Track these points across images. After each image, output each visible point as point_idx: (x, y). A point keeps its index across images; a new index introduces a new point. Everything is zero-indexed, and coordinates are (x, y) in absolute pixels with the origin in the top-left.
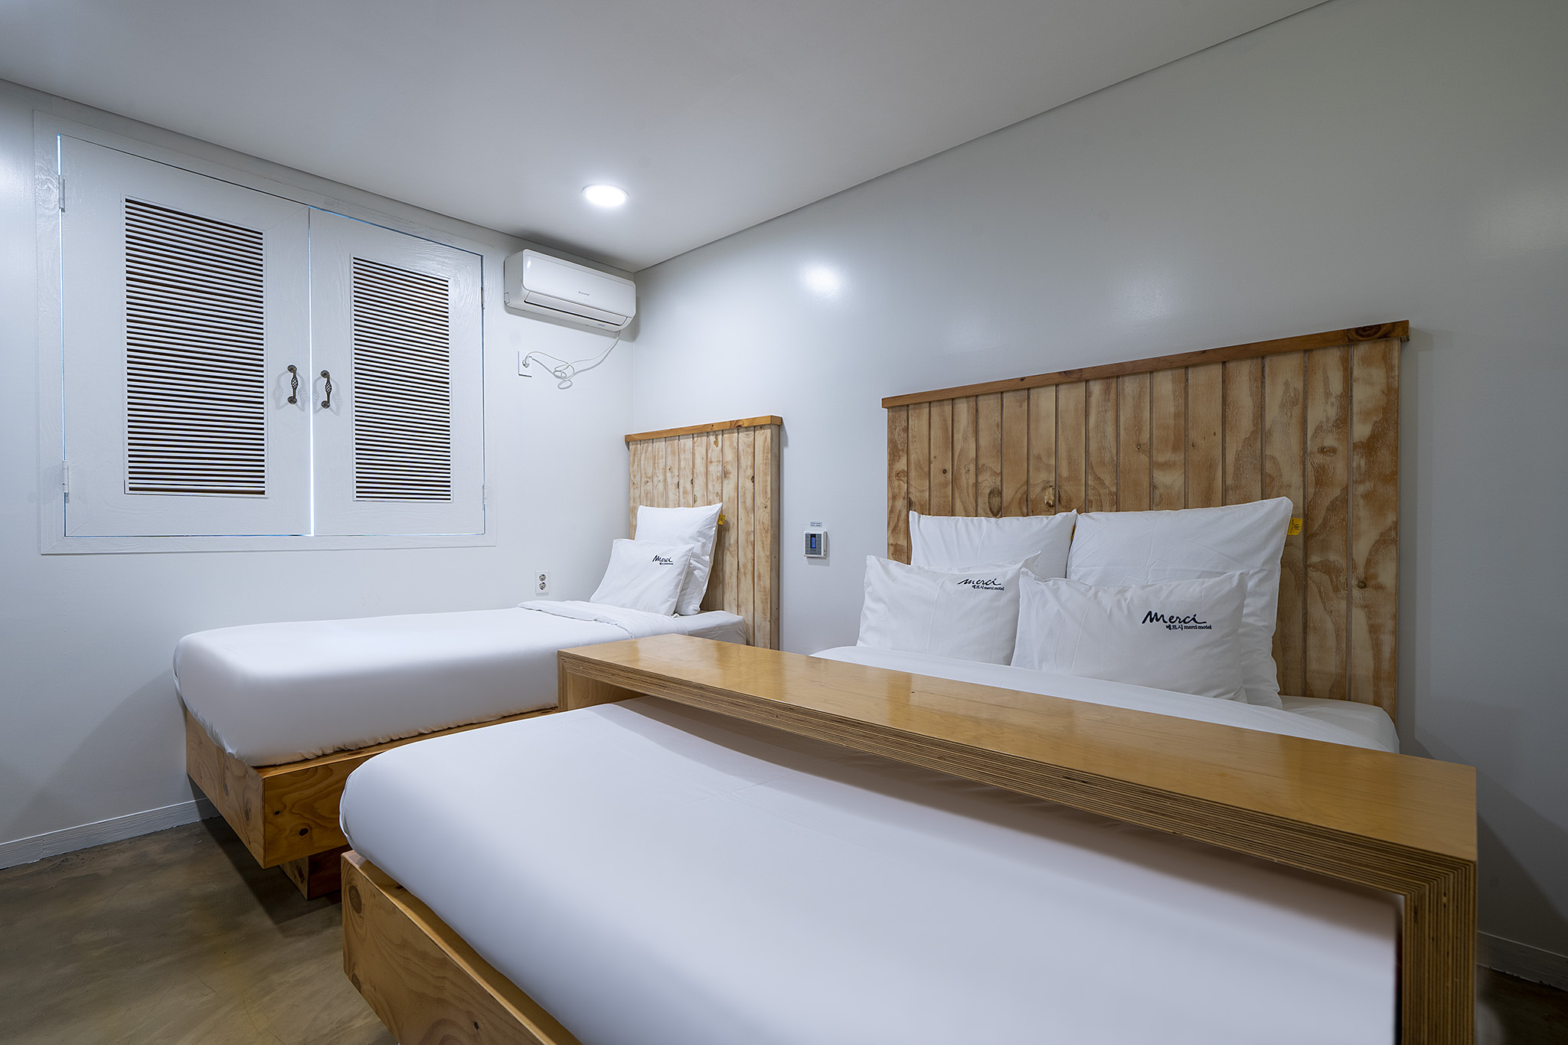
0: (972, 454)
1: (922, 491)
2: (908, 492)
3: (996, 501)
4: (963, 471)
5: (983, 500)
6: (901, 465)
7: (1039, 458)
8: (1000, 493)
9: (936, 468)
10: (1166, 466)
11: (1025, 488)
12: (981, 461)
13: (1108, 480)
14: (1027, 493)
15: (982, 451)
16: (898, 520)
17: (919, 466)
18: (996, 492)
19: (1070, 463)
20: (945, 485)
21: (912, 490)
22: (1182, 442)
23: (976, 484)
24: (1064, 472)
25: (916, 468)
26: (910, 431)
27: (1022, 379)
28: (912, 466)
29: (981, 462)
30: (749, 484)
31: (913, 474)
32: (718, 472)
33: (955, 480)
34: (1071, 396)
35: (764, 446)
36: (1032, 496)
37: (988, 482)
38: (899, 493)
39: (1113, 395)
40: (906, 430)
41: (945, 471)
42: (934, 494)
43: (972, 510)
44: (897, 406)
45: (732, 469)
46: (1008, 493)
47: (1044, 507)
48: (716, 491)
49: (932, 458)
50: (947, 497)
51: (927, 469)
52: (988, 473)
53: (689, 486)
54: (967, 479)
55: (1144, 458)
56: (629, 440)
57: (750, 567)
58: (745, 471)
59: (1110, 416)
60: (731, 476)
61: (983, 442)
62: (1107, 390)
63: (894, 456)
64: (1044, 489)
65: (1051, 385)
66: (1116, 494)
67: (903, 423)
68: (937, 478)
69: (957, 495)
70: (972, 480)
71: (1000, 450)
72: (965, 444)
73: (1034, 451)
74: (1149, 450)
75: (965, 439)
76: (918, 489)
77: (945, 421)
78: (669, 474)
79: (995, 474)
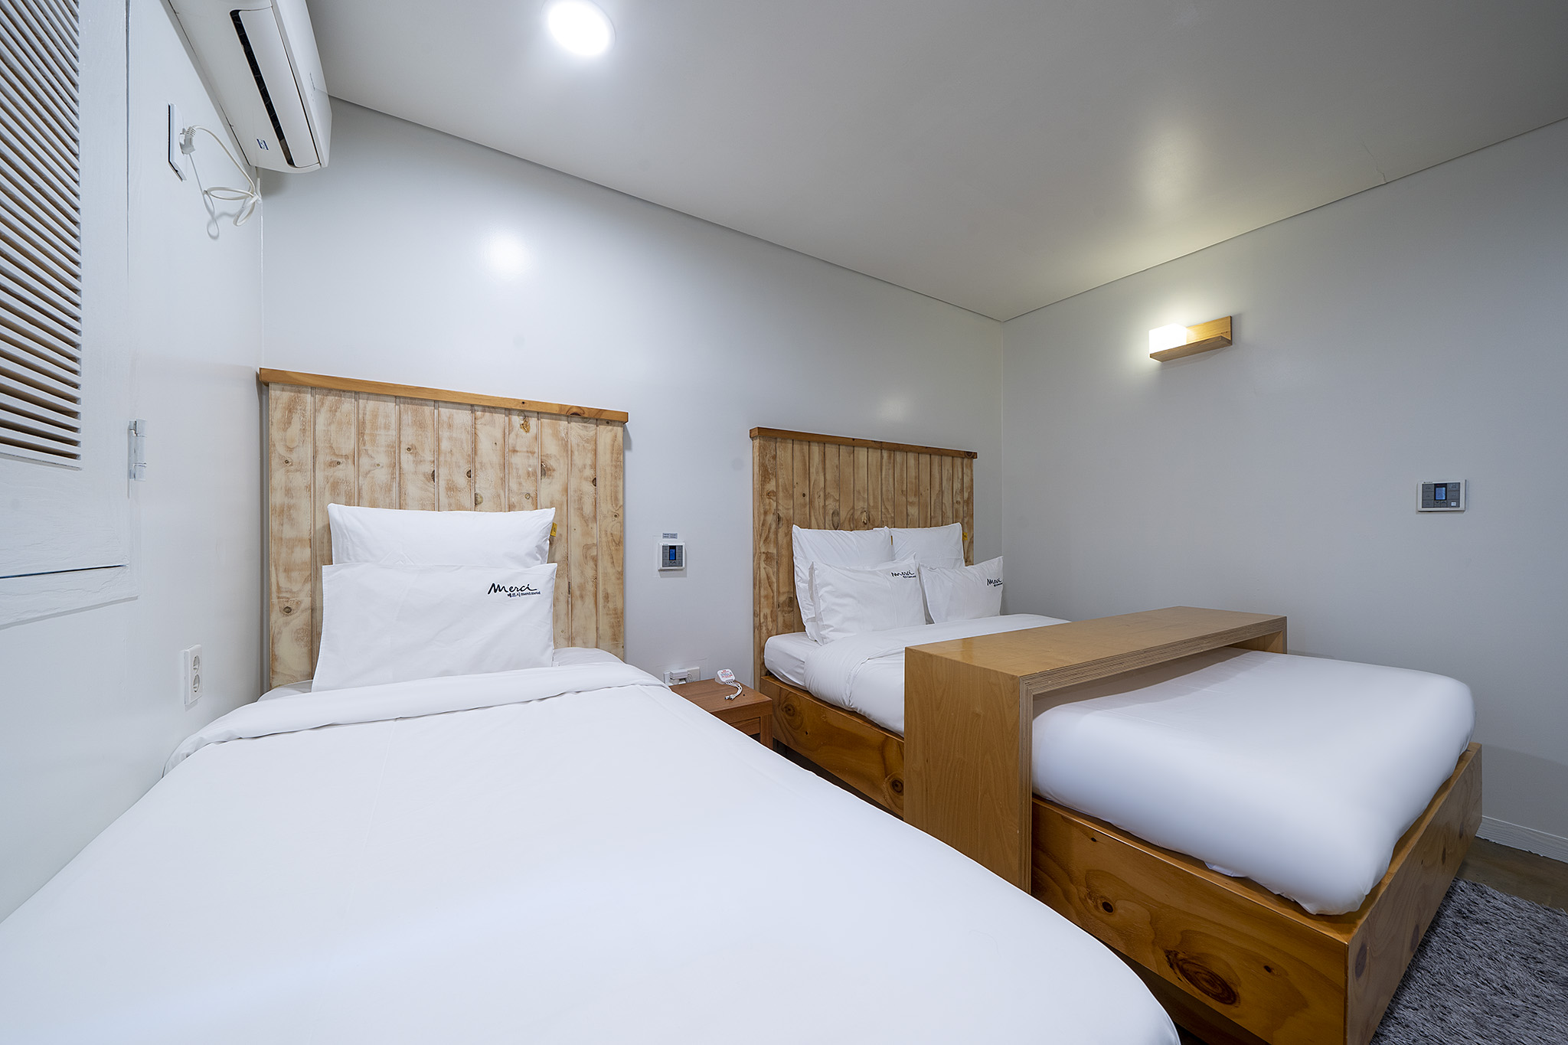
0: (822, 485)
1: (788, 509)
2: (777, 509)
3: (836, 519)
4: (816, 496)
5: (829, 518)
6: (771, 486)
7: (859, 492)
8: (838, 514)
9: (797, 491)
10: (912, 504)
11: (852, 511)
12: (828, 490)
13: (890, 509)
14: (853, 514)
15: (828, 483)
16: (769, 531)
17: (786, 489)
18: (836, 513)
19: (874, 498)
20: (804, 505)
21: (780, 508)
22: (918, 493)
23: (825, 506)
24: (872, 504)
25: (783, 491)
26: (778, 459)
27: (854, 439)
28: (780, 488)
29: (827, 492)
30: (588, 487)
31: (781, 494)
32: (530, 466)
33: (811, 502)
34: (874, 455)
35: (613, 445)
36: (856, 517)
37: (831, 505)
38: (770, 509)
39: (892, 461)
40: (775, 457)
41: (804, 495)
42: (797, 512)
43: (822, 525)
44: (765, 435)
45: (558, 465)
46: (843, 514)
47: (862, 524)
48: (525, 491)
49: (795, 484)
50: (806, 514)
51: (791, 492)
52: (832, 500)
53: (461, 480)
54: (819, 502)
55: (904, 498)
56: (264, 382)
57: (590, 587)
58: (581, 471)
59: (891, 472)
60: (556, 474)
61: (828, 477)
62: (890, 457)
63: (765, 478)
64: (862, 513)
65: (865, 447)
66: (894, 518)
67: (772, 451)
68: (799, 500)
69: (812, 514)
70: (822, 504)
71: (839, 484)
72: (817, 476)
73: (857, 488)
74: (905, 493)
75: (817, 473)
76: (785, 508)
77: (804, 456)
78: (406, 458)
79: (835, 500)
